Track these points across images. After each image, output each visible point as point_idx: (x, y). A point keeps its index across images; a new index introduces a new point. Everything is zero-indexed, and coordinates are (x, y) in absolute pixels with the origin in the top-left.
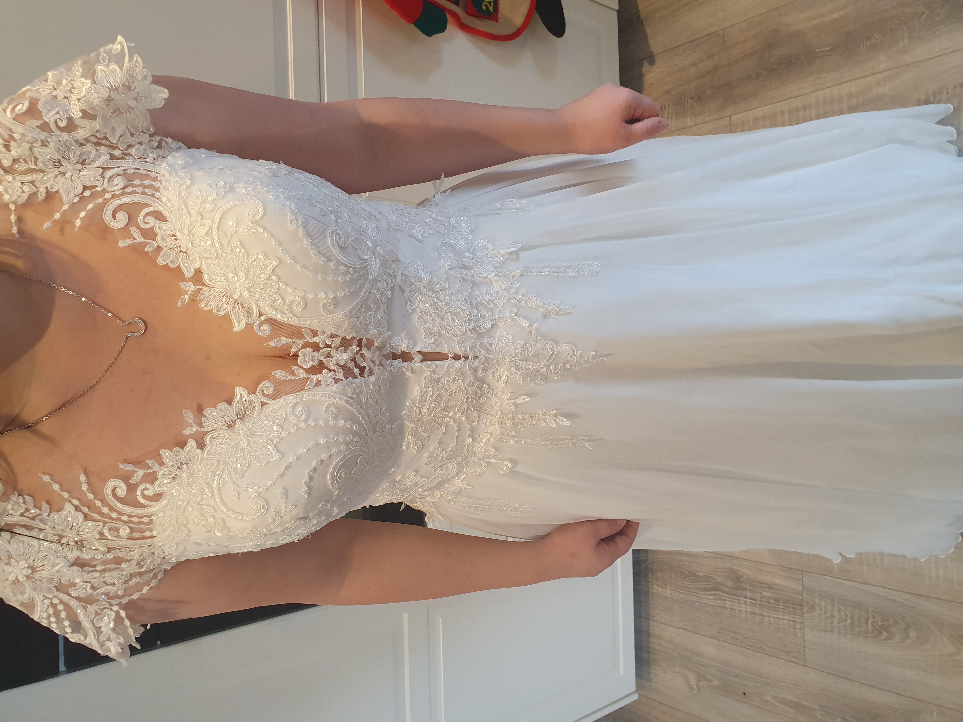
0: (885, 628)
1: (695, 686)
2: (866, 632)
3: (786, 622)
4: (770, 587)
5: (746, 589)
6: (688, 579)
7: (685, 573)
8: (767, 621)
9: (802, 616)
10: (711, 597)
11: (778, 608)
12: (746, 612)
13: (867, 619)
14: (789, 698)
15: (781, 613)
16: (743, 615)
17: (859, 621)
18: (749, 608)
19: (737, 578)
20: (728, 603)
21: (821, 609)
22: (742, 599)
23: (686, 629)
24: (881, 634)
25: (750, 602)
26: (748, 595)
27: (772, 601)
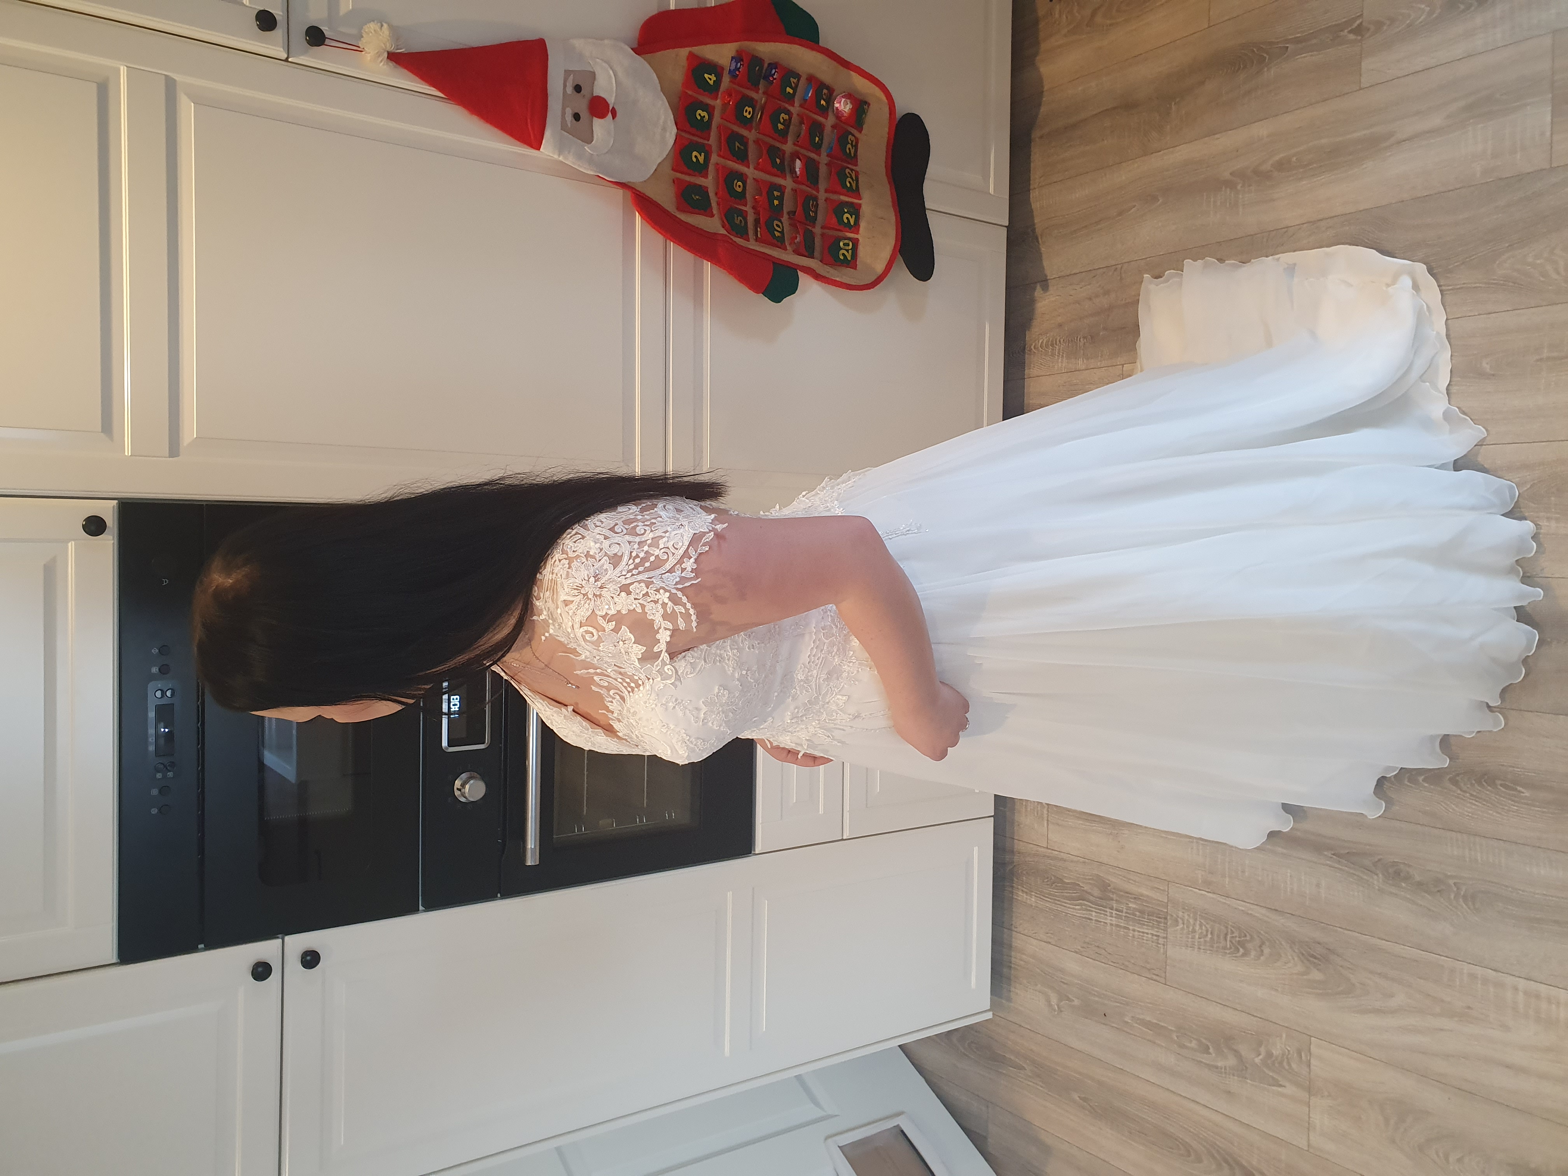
0: (1242, 944)
1: (1056, 1006)
2: (1225, 948)
3: (1150, 936)
4: (1137, 898)
5: (1112, 899)
6: (1054, 885)
7: (1051, 878)
8: (1131, 935)
9: (1165, 930)
10: (1077, 907)
11: (1142, 921)
12: (1111, 925)
13: (1226, 934)
14: (1148, 1018)
15: (1145, 927)
16: (1108, 928)
17: (1218, 936)
18: (1114, 921)
19: (1104, 886)
20: (1094, 914)
21: (1183, 924)
22: (1108, 910)
23: (1049, 943)
24: (1238, 950)
25: (1116, 914)
26: (1115, 905)
27: (1137, 913)
